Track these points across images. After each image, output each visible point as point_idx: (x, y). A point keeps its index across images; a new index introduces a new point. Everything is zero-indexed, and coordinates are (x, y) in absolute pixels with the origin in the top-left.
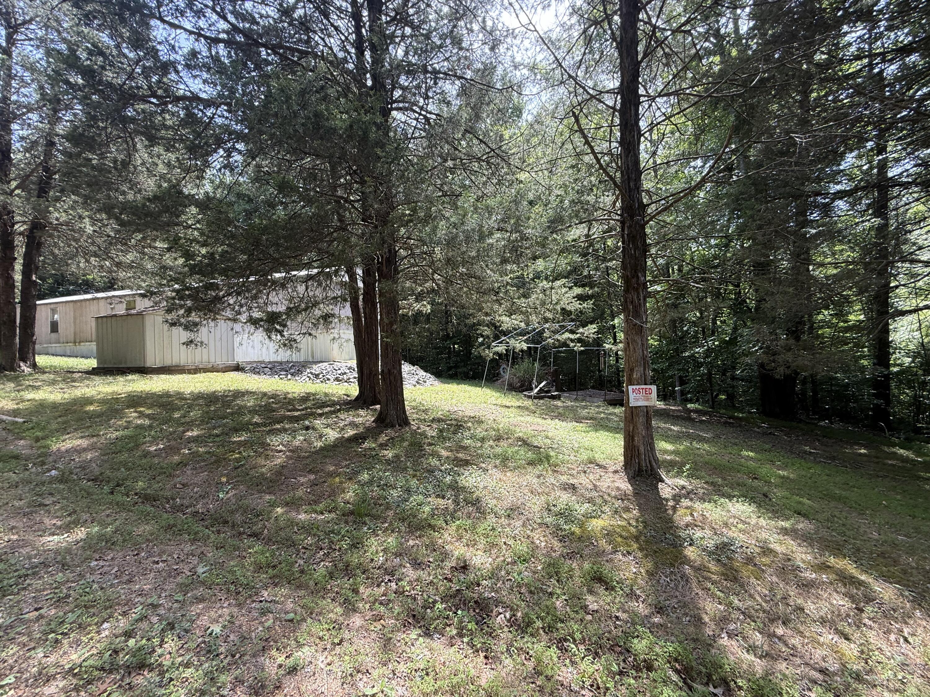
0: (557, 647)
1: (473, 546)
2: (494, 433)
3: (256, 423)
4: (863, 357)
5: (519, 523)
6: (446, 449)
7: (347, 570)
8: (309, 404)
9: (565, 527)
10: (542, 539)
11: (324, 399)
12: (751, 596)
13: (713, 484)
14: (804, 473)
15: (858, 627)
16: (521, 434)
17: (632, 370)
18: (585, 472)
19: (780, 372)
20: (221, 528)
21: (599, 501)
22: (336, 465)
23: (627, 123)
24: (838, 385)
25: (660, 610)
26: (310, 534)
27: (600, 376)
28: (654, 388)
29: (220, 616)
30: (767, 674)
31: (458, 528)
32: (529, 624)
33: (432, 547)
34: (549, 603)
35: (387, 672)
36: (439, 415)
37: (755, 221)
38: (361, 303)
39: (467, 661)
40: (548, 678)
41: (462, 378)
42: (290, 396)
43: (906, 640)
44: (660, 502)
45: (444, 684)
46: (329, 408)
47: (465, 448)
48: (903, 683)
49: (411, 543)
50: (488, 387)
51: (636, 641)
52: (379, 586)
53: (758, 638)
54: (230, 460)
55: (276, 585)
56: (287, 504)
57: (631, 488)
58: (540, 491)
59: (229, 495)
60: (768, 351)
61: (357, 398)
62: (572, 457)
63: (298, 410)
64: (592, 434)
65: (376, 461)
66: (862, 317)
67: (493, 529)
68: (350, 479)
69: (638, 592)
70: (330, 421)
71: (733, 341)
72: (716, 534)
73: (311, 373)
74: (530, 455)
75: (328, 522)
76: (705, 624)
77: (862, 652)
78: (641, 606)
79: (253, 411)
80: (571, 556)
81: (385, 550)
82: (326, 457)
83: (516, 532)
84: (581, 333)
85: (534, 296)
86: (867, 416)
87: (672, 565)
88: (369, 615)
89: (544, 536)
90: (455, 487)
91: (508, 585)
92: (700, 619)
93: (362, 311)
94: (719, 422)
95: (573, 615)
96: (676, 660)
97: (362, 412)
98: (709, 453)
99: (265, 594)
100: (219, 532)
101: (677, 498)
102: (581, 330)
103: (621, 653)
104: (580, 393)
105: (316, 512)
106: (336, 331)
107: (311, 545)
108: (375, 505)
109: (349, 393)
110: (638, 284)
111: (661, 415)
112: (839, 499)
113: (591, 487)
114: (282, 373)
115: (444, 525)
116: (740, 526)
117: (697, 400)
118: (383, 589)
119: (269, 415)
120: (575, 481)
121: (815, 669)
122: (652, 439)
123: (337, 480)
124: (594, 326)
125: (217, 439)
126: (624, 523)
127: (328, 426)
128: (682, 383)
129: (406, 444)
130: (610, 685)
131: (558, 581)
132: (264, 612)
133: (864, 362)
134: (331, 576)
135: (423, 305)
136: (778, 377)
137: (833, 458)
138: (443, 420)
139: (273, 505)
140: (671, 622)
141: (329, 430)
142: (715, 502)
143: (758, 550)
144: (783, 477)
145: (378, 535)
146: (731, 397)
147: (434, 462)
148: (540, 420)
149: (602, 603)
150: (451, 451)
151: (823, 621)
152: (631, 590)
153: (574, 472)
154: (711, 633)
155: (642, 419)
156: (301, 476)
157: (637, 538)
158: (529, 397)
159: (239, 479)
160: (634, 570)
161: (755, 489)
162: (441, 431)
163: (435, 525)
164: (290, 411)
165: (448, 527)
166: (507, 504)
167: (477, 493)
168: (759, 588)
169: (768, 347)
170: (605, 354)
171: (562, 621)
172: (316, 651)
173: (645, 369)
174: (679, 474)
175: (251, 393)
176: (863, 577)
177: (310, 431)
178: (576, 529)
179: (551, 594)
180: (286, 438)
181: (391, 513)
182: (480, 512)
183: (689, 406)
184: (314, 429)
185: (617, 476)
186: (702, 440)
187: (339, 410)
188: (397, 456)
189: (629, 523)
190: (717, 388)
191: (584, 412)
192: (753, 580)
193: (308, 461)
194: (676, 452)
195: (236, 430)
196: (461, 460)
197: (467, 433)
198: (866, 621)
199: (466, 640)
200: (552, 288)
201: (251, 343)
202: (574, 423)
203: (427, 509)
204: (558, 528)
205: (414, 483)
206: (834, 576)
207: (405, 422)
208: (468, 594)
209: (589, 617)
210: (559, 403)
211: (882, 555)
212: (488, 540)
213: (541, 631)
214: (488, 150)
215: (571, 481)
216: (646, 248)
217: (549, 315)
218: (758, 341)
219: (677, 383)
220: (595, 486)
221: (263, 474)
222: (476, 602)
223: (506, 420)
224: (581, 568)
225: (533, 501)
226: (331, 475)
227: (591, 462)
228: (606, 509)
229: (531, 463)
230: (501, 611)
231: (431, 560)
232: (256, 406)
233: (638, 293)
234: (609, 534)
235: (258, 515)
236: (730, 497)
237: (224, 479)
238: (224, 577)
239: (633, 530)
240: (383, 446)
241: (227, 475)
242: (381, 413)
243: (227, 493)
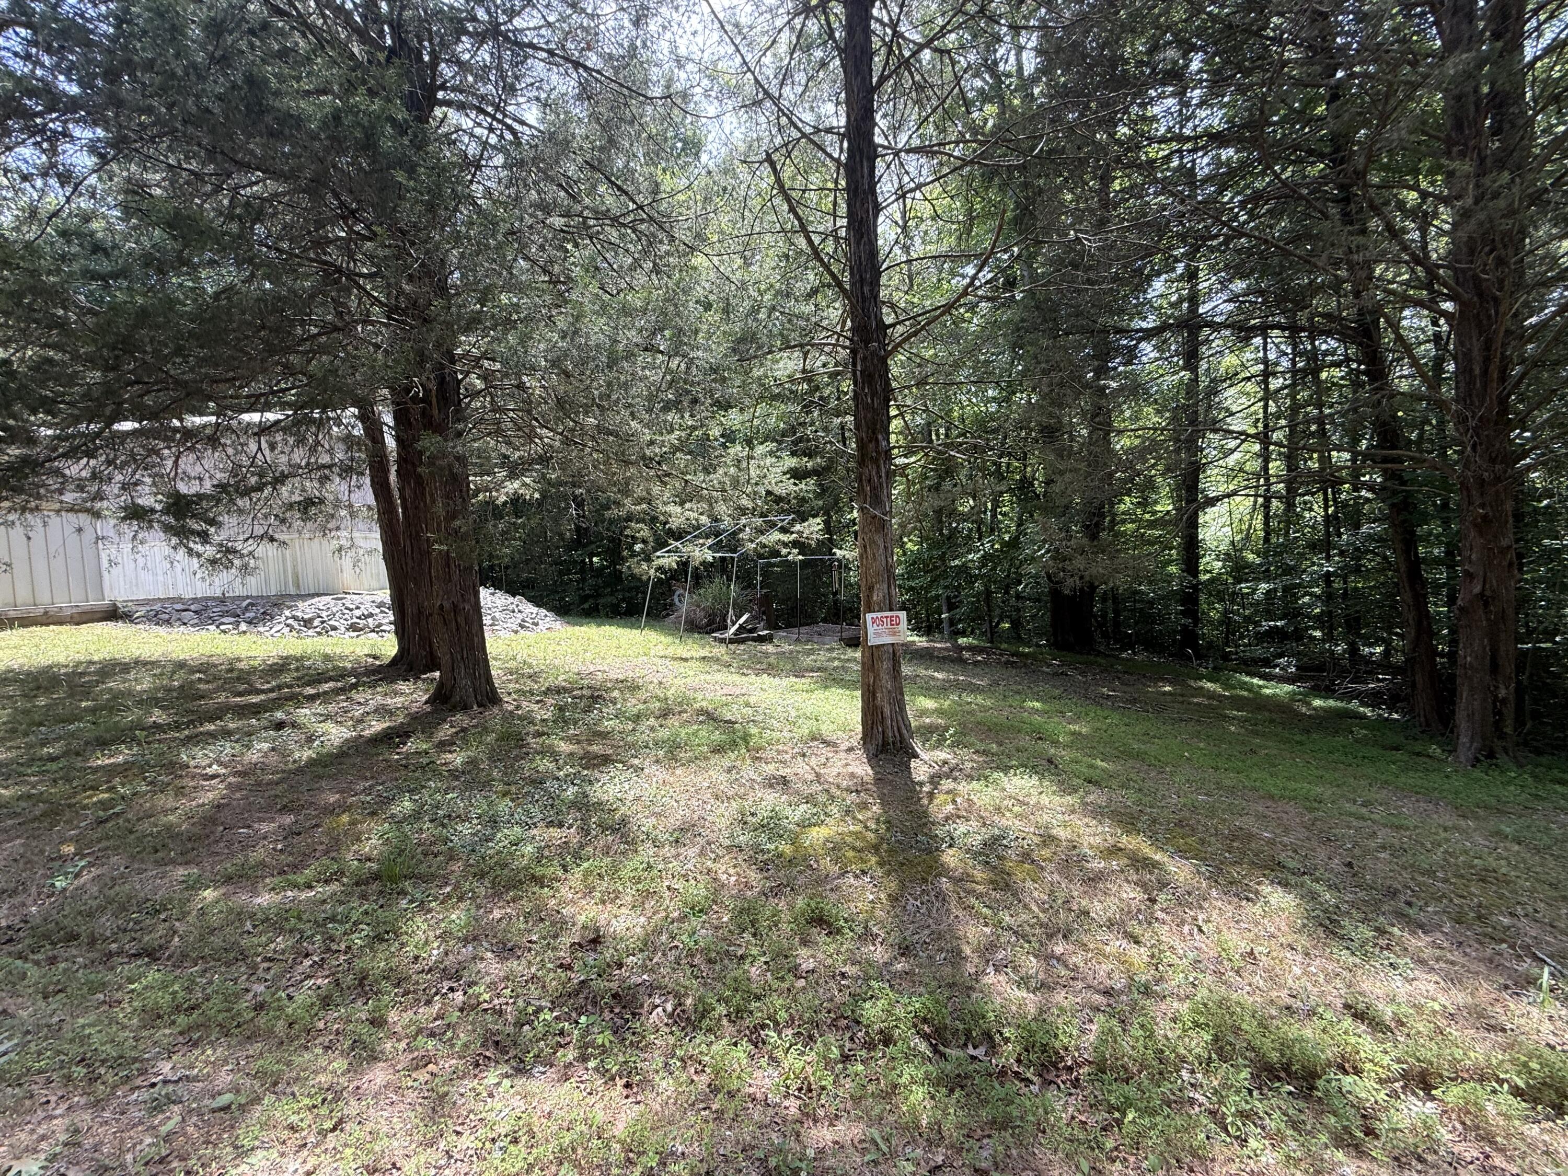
0: (750, 1040)
1: (613, 901)
2: (658, 704)
3: (157, 726)
4: (1169, 562)
5: (692, 851)
6: (568, 739)
7: (361, 984)
8: (287, 678)
9: (769, 846)
10: (731, 871)
11: (321, 666)
12: (1026, 906)
13: (985, 753)
14: (1099, 725)
15: (1150, 923)
16: (704, 704)
17: (871, 589)
18: (804, 755)
19: (1070, 584)
20: (60, 951)
21: (822, 798)
22: (342, 792)
23: (856, 188)
24: (1142, 601)
25: (905, 950)
26: (281, 931)
27: (836, 602)
28: (903, 615)
29: (43, 1138)
30: (1041, 1011)
31: (587, 873)
32: (704, 1014)
33: (537, 915)
34: (736, 973)
35: (435, 1155)
36: (561, 681)
37: (1039, 363)
38: (393, 477)
39: (591, 1100)
40: (731, 1095)
41: (607, 616)
42: (242, 665)
43: (1200, 930)
44: (911, 786)
45: (546, 1151)
46: (331, 684)
47: (604, 735)
48: (1194, 986)
49: (497, 914)
50: (652, 627)
51: (868, 1005)
52: (429, 1002)
53: (1032, 965)
54: (85, 807)
55: (195, 1045)
56: (228, 879)
57: (870, 772)
58: (730, 793)
59: (82, 880)
60: (1057, 556)
61: (395, 661)
62: (785, 734)
63: (259, 692)
64: (819, 694)
65: (430, 775)
66: (1170, 507)
67: (649, 867)
68: (373, 814)
69: (875, 930)
70: (332, 708)
71: (1014, 543)
72: (984, 824)
73: (295, 618)
74: (717, 736)
75: (324, 902)
76: (965, 958)
77: (1152, 956)
78: (879, 949)
79: (150, 701)
80: (776, 892)
81: (444, 937)
82: (321, 777)
83: (690, 866)
84: (798, 532)
85: (721, 471)
86: (1174, 641)
87: (925, 880)
88: (404, 1060)
89: (735, 866)
90: (583, 805)
91: (672, 955)
92: (960, 952)
93: (396, 494)
94: (999, 662)
95: (776, 984)
96: (925, 1020)
97: (403, 686)
98: (985, 709)
99: (165, 1068)
100: (52, 961)
101: (935, 780)
102: (798, 527)
103: (848, 1028)
104: (803, 630)
105: (295, 886)
106: (343, 533)
107: (283, 952)
108: (426, 855)
109: (378, 653)
110: (878, 453)
111: (922, 657)
112: (1139, 756)
113: (811, 777)
114: (224, 620)
115: (560, 873)
116: (1016, 809)
117: (972, 632)
118: (437, 1006)
119: (190, 706)
120: (788, 770)
121: (1098, 992)
122: (902, 694)
123: (345, 818)
124: (818, 520)
125: (54, 766)
126: (858, 828)
127: (327, 717)
128: (951, 607)
129: (490, 738)
130: (828, 1082)
131: (754, 935)
132: (157, 1107)
133: (1173, 569)
134: (326, 1002)
135: (524, 485)
136: (1067, 592)
137: (1134, 701)
138: (565, 690)
139: (193, 886)
140: (920, 966)
141: (329, 726)
142: (986, 778)
143: (1037, 840)
144: (1073, 733)
145: (430, 911)
146: (1016, 624)
147: (545, 764)
148: (736, 678)
149: (821, 956)
150: (578, 742)
151: (1111, 924)
152: (866, 927)
153: (787, 757)
154: (973, 971)
155: (886, 665)
156: (261, 820)
157: (876, 848)
158: (722, 641)
159: (111, 843)
160: (871, 897)
161: (1039, 756)
162: (561, 709)
163: (543, 876)
164: (240, 694)
165: (569, 876)
166: (674, 821)
167: (623, 810)
168: (1036, 894)
169: (1057, 550)
170: (840, 566)
171: (758, 998)
172: (282, 1155)
173: (889, 587)
174: (939, 745)
175: (145, 663)
176: (1158, 857)
177: (288, 730)
178: (785, 848)
179: (742, 958)
180: (228, 749)
181: (457, 867)
182: (626, 843)
183: (960, 641)
184: (294, 725)
185: (852, 756)
186: (975, 690)
187: (354, 686)
188: (472, 762)
189: (866, 827)
190: (998, 612)
191: (809, 661)
192: (1029, 884)
193: (279, 790)
194: (940, 712)
195: (103, 744)
196: (596, 757)
197: (610, 710)
198: (1159, 914)
199: (592, 1064)
200: (750, 457)
201: (141, 561)
202: (793, 679)
203: (528, 849)
204: (758, 849)
205: (504, 806)
206: (1126, 861)
207: (491, 698)
208: (600, 985)
209: (801, 983)
210: (770, 648)
211: (1180, 824)
212: (640, 886)
213: (725, 1022)
214: (632, 206)
215: (781, 773)
216: (887, 394)
217: (745, 502)
218: (1044, 541)
219: (944, 608)
220: (818, 775)
221: (169, 828)
222: (614, 996)
223: (679, 682)
224: (791, 908)
225: (719, 811)
226: (331, 810)
227: (814, 739)
228: (834, 809)
229: (718, 750)
230: (657, 1001)
231: (534, 938)
232: (157, 689)
233: (878, 467)
234: (835, 848)
235: (158, 912)
236: (1006, 769)
237: (69, 849)
238: (59, 1053)
239: (871, 836)
240: (443, 746)
241: (76, 840)
242: (441, 685)
243: (77, 875)
